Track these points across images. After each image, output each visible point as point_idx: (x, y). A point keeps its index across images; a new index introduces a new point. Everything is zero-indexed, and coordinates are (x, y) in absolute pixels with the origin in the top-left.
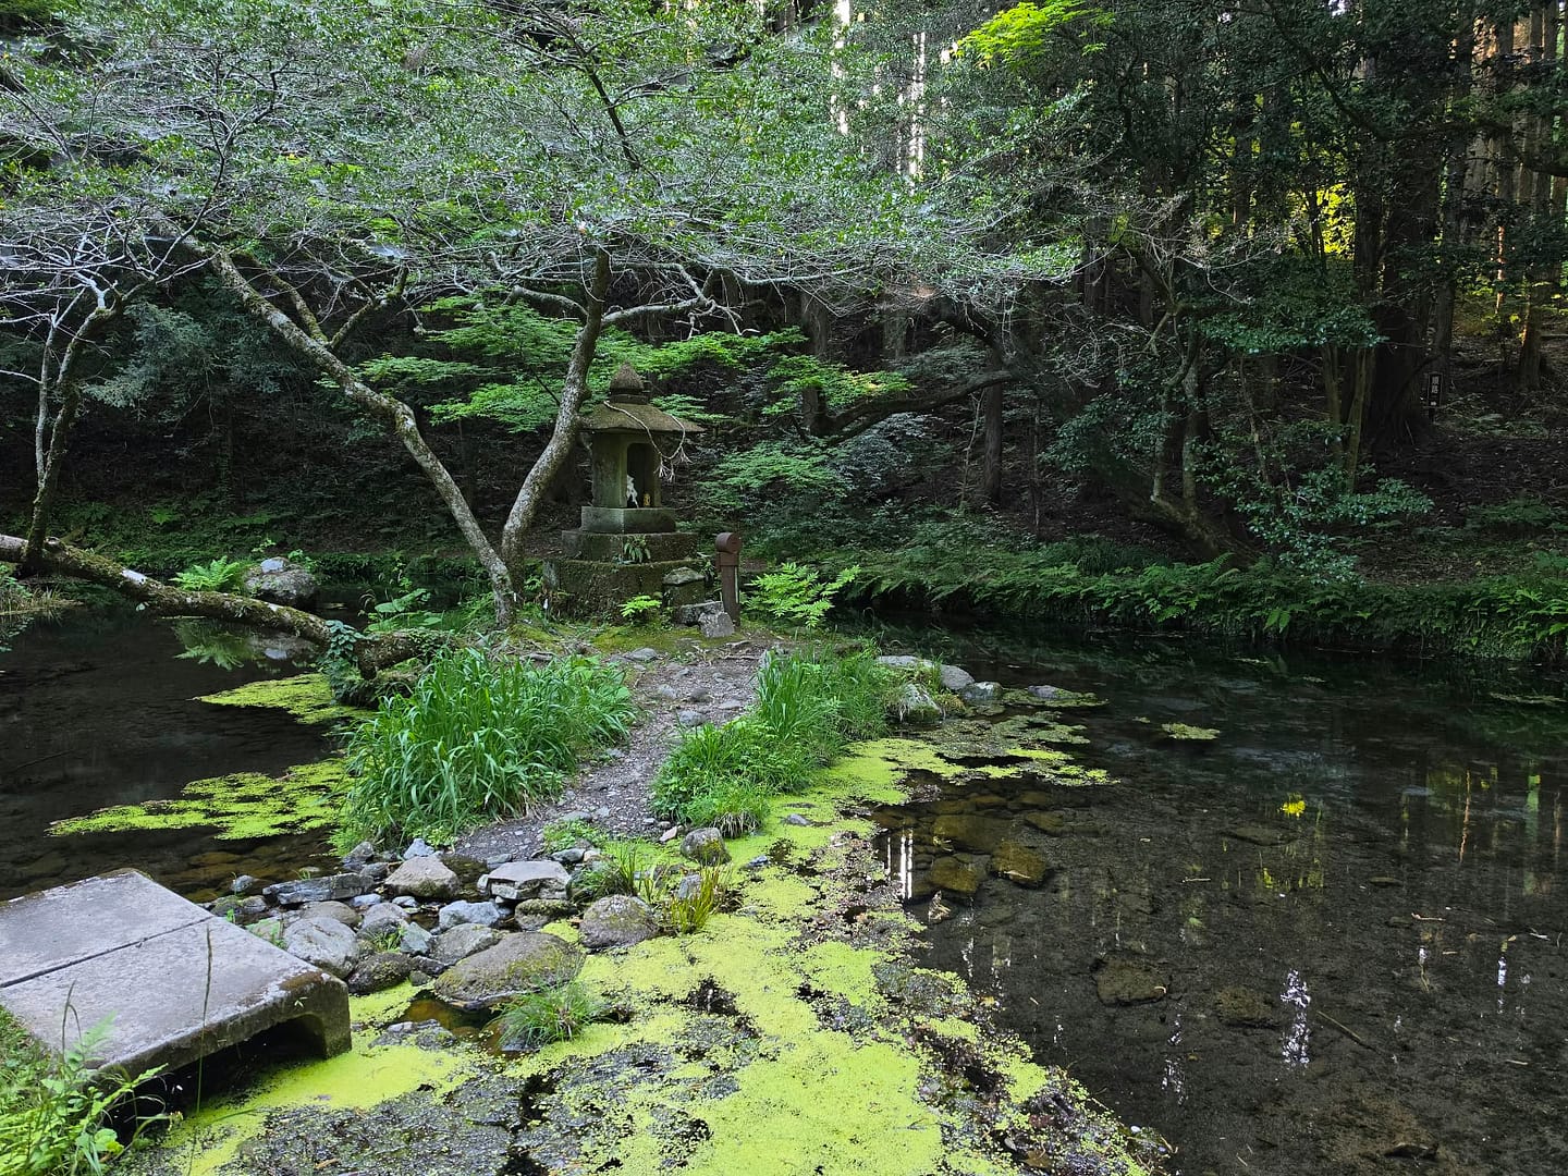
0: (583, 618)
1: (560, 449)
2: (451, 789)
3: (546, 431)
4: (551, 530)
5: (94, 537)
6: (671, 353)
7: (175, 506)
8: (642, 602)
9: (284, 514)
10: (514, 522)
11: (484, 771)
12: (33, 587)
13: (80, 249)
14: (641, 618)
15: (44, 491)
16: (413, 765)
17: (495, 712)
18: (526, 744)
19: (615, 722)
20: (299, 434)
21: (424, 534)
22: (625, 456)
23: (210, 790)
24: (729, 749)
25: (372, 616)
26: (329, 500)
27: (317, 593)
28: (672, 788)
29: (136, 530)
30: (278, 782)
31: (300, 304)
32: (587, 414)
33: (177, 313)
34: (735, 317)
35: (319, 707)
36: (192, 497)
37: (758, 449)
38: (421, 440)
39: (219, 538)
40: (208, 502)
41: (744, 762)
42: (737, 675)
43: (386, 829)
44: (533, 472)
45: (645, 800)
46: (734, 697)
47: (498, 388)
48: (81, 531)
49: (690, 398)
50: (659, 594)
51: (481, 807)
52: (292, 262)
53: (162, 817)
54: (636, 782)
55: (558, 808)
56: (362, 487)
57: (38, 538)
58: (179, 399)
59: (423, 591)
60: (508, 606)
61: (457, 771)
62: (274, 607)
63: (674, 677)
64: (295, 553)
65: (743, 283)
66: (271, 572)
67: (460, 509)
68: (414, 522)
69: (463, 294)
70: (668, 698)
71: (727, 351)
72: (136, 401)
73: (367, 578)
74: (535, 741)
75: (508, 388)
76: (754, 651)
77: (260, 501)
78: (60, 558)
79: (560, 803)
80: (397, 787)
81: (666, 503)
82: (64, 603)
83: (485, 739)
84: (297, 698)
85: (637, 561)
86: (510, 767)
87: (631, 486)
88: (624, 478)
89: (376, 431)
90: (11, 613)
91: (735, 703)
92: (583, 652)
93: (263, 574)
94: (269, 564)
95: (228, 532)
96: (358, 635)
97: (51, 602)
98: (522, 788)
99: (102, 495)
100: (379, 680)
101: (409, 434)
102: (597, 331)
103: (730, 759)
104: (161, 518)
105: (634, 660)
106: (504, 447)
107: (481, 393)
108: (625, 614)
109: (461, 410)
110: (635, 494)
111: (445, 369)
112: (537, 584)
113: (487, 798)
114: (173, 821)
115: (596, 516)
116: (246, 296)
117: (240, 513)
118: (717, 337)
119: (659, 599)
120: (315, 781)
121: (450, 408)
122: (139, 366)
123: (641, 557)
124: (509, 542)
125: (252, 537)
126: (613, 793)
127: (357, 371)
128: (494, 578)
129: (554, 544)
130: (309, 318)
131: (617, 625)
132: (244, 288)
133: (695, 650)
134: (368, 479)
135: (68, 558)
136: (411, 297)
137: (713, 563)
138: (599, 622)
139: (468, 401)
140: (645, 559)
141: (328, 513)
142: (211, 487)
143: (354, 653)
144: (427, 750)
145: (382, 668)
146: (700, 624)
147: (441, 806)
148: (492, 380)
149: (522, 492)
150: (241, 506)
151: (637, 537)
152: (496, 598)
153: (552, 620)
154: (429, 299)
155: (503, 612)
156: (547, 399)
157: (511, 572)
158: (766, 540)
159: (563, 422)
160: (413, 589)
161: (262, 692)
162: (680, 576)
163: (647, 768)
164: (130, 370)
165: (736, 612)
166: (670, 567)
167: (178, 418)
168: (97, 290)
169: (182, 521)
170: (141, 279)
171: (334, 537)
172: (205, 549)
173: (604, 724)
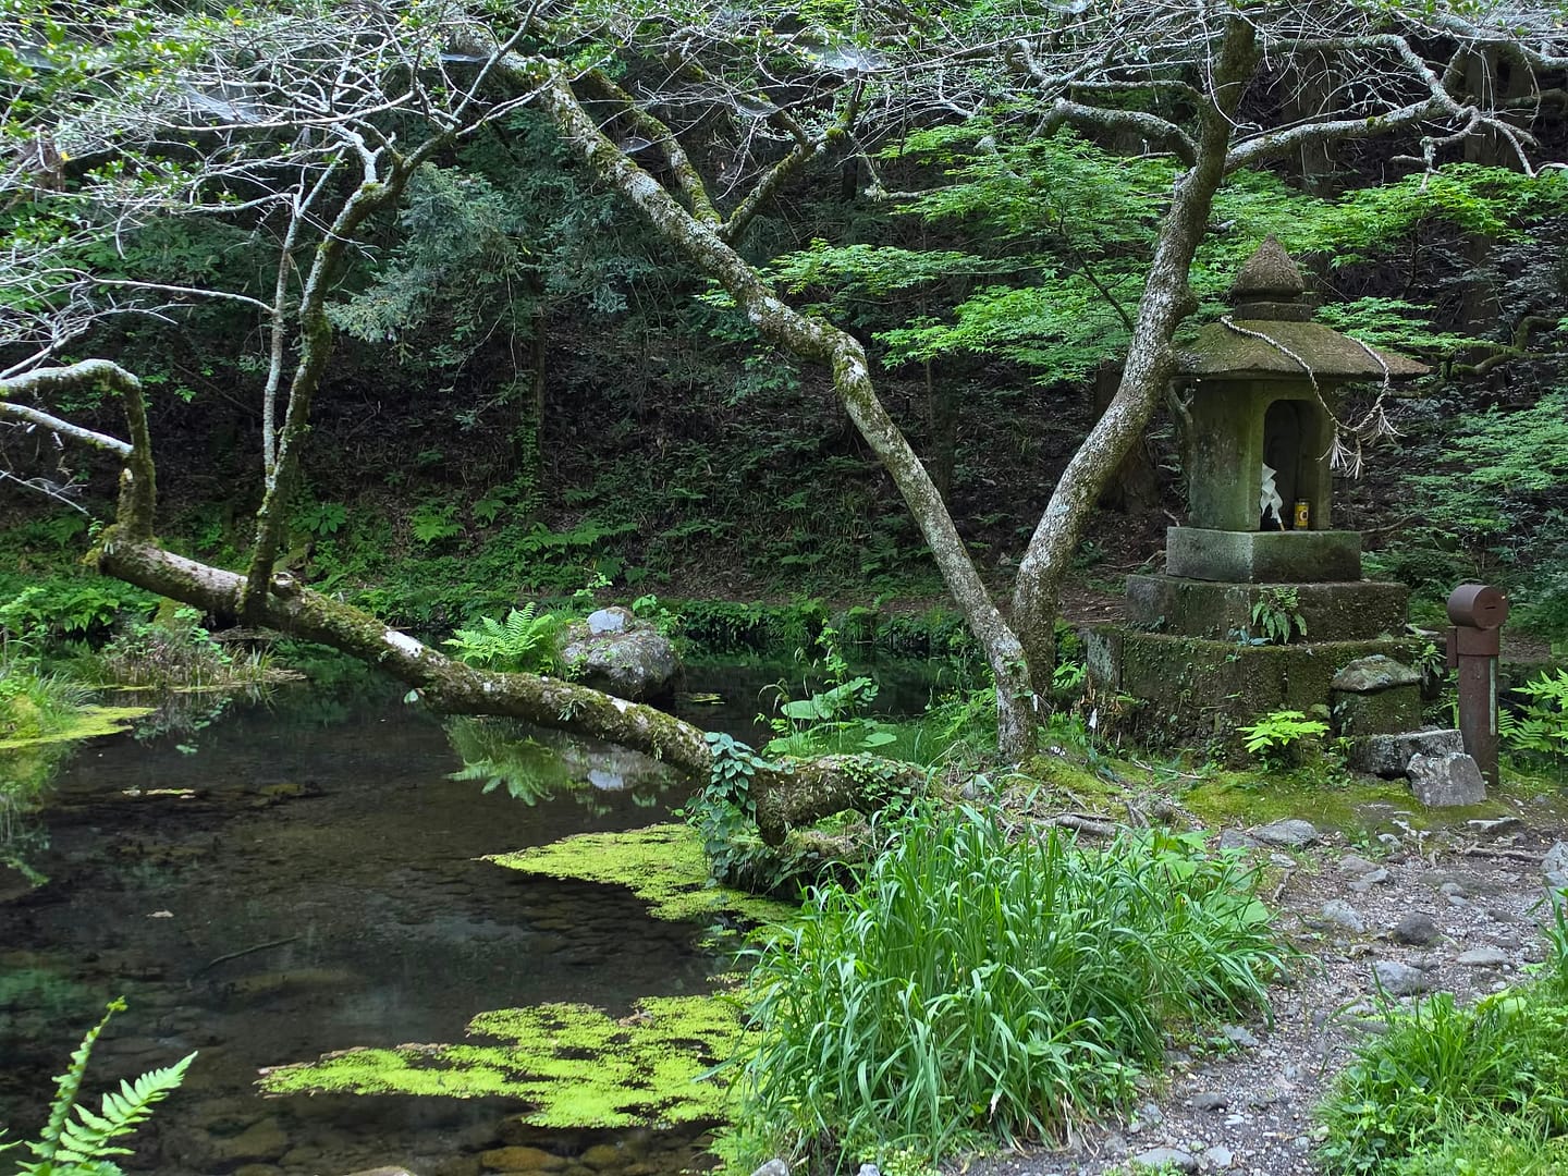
0: (1166, 750)
1: (1132, 415)
2: (928, 1076)
3: (1106, 380)
4: (1090, 565)
5: (323, 561)
6: (1363, 213)
7: (450, 509)
8: (1285, 725)
9: (625, 527)
10: (1036, 559)
11: (989, 1047)
12: (234, 644)
13: (339, 81)
14: (1284, 756)
15: (275, 494)
16: (861, 1024)
17: (1011, 934)
18: (1067, 1001)
19: (1240, 970)
20: (653, 384)
21: (857, 567)
22: (1261, 426)
23: (511, 1030)
24: (1487, 1055)
25: (777, 724)
26: (697, 503)
27: (677, 674)
28: (1365, 1123)
29: (389, 550)
30: (623, 1027)
31: (677, 157)
32: (1187, 343)
33: (466, 175)
34: (1520, 139)
35: (688, 889)
36: (475, 496)
37: (1546, 406)
38: (875, 402)
39: (518, 567)
40: (501, 504)
41: (1519, 1086)
42: (1495, 890)
43: (811, 1141)
44: (1077, 460)
45: (1304, 1141)
46: (1491, 941)
47: (1010, 297)
48: (304, 551)
49: (1399, 304)
50: (1323, 709)
51: (983, 1118)
52: (673, 86)
53: (434, 1074)
54: (1284, 1102)
55: (1130, 1137)
56: (752, 480)
57: (262, 573)
58: (464, 324)
59: (866, 681)
60: (1023, 720)
61: (940, 1042)
62: (621, 705)
63: (1357, 885)
64: (645, 601)
65: (1537, 64)
66: (603, 634)
67: (939, 532)
68: (840, 546)
69: (958, 119)
70: (1345, 930)
71: (1481, 203)
72: (398, 330)
73: (757, 647)
74: (1084, 996)
75: (1027, 294)
76: (1531, 840)
77: (585, 504)
78: (292, 608)
79: (1135, 1126)
80: (833, 1061)
81: (1339, 522)
82: (279, 675)
83: (993, 982)
84: (649, 870)
85: (1279, 640)
86: (1038, 1045)
87: (1269, 487)
88: (1256, 471)
89: (784, 378)
90: (200, 688)
91: (1492, 953)
92: (1167, 818)
93: (590, 636)
94: (604, 619)
95: (532, 558)
96: (758, 763)
97: (259, 672)
98: (1059, 1089)
99: (338, 490)
100: (790, 848)
101: (855, 392)
102: (1213, 180)
103: (1491, 1076)
104: (428, 531)
105: (1271, 842)
106: (1006, 403)
107: (978, 306)
108: (1253, 746)
109: (937, 338)
110: (1277, 502)
111: (921, 264)
112: (1076, 678)
113: (994, 1101)
114: (451, 1084)
115: (1197, 547)
116: (591, 148)
117: (552, 524)
118: (1460, 176)
119: (1322, 719)
120: (684, 1029)
121: (919, 336)
122: (403, 270)
123: (1286, 630)
124: (1027, 596)
125: (571, 568)
126: (1236, 1119)
127: (767, 275)
128: (998, 663)
129: (1095, 593)
130: (692, 182)
131: (1235, 767)
132: (588, 134)
133: (1399, 831)
134: (763, 465)
135: (305, 609)
136: (862, 131)
137: (1441, 647)
138: (1198, 760)
139: (952, 321)
140: (1295, 635)
141: (695, 526)
142: (508, 479)
143: (750, 794)
144: (885, 997)
145: (796, 824)
146: (1409, 776)
147: (909, 1110)
148: (1001, 279)
149: (1055, 499)
150: (554, 512)
151: (1280, 590)
152: (1001, 703)
153: (1104, 751)
154: (894, 132)
155: (1013, 730)
156: (1105, 313)
157: (1030, 653)
158: (1547, 594)
159: (1140, 360)
160: (847, 678)
161: (592, 853)
162: (1369, 673)
163: (1308, 1075)
164: (388, 278)
165: (1488, 754)
166: (1348, 655)
167: (462, 357)
168: (364, 152)
169: (460, 538)
170: (436, 130)
171: (703, 569)
172: (494, 588)
173: (1217, 974)
